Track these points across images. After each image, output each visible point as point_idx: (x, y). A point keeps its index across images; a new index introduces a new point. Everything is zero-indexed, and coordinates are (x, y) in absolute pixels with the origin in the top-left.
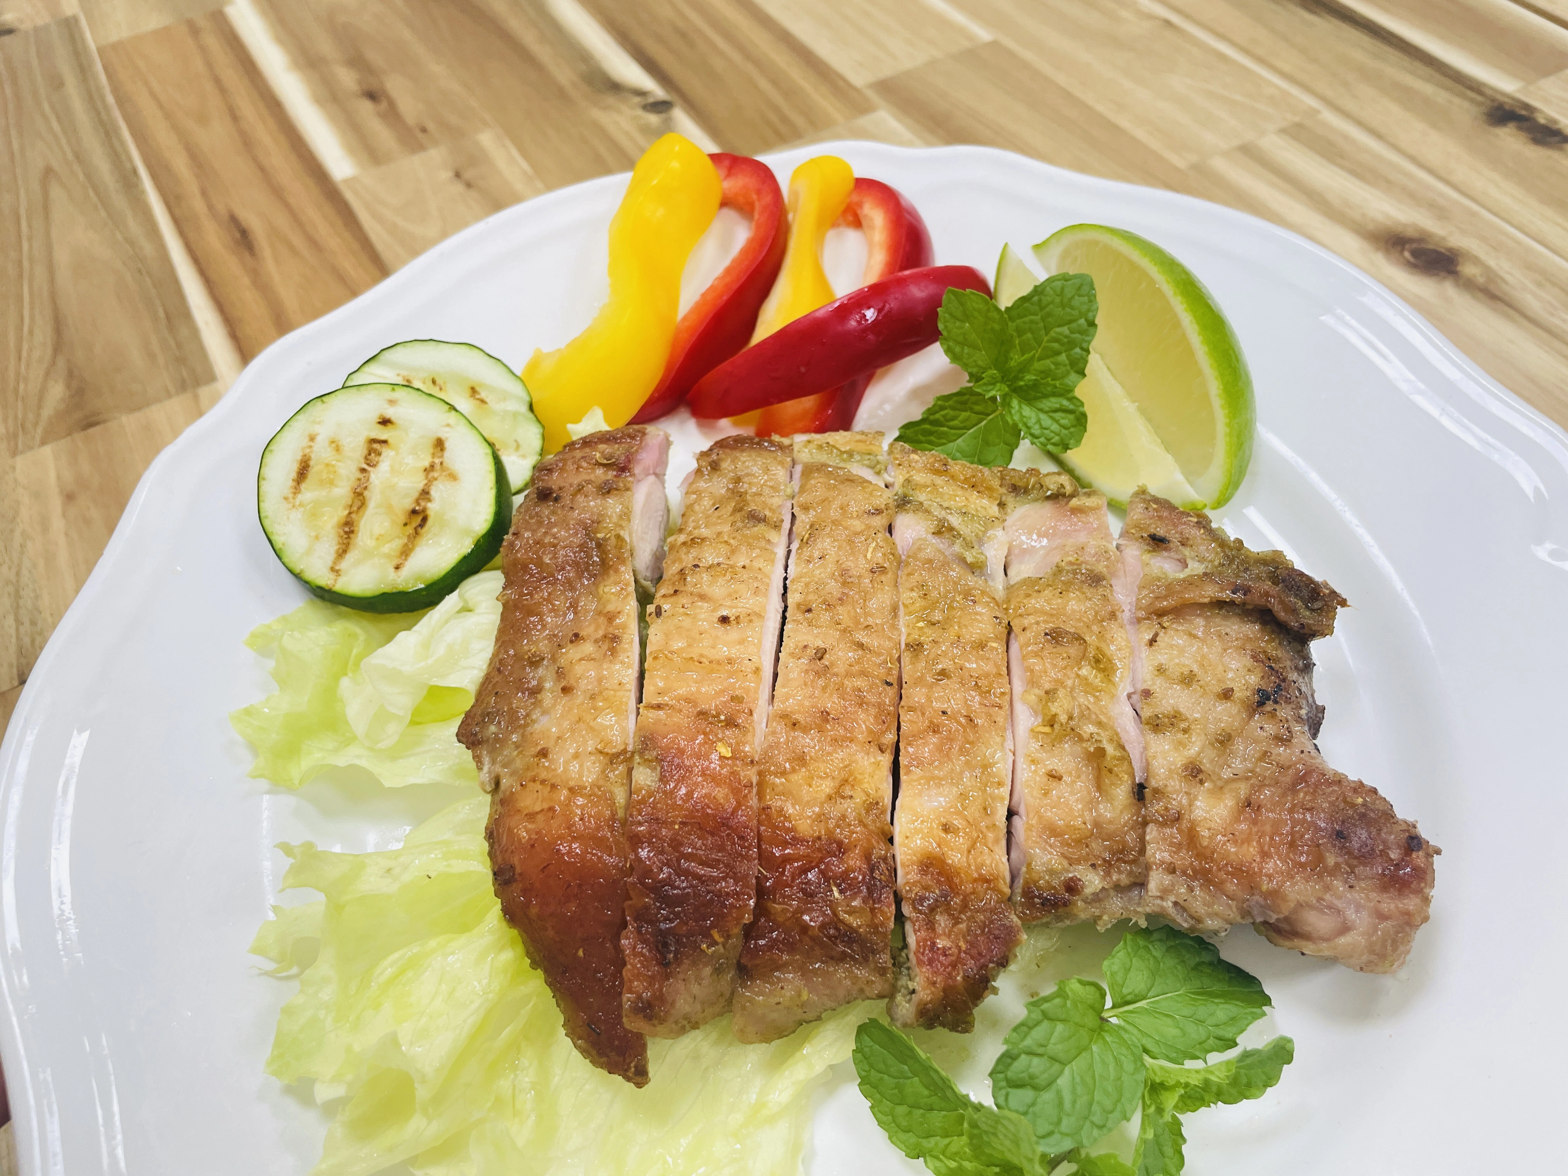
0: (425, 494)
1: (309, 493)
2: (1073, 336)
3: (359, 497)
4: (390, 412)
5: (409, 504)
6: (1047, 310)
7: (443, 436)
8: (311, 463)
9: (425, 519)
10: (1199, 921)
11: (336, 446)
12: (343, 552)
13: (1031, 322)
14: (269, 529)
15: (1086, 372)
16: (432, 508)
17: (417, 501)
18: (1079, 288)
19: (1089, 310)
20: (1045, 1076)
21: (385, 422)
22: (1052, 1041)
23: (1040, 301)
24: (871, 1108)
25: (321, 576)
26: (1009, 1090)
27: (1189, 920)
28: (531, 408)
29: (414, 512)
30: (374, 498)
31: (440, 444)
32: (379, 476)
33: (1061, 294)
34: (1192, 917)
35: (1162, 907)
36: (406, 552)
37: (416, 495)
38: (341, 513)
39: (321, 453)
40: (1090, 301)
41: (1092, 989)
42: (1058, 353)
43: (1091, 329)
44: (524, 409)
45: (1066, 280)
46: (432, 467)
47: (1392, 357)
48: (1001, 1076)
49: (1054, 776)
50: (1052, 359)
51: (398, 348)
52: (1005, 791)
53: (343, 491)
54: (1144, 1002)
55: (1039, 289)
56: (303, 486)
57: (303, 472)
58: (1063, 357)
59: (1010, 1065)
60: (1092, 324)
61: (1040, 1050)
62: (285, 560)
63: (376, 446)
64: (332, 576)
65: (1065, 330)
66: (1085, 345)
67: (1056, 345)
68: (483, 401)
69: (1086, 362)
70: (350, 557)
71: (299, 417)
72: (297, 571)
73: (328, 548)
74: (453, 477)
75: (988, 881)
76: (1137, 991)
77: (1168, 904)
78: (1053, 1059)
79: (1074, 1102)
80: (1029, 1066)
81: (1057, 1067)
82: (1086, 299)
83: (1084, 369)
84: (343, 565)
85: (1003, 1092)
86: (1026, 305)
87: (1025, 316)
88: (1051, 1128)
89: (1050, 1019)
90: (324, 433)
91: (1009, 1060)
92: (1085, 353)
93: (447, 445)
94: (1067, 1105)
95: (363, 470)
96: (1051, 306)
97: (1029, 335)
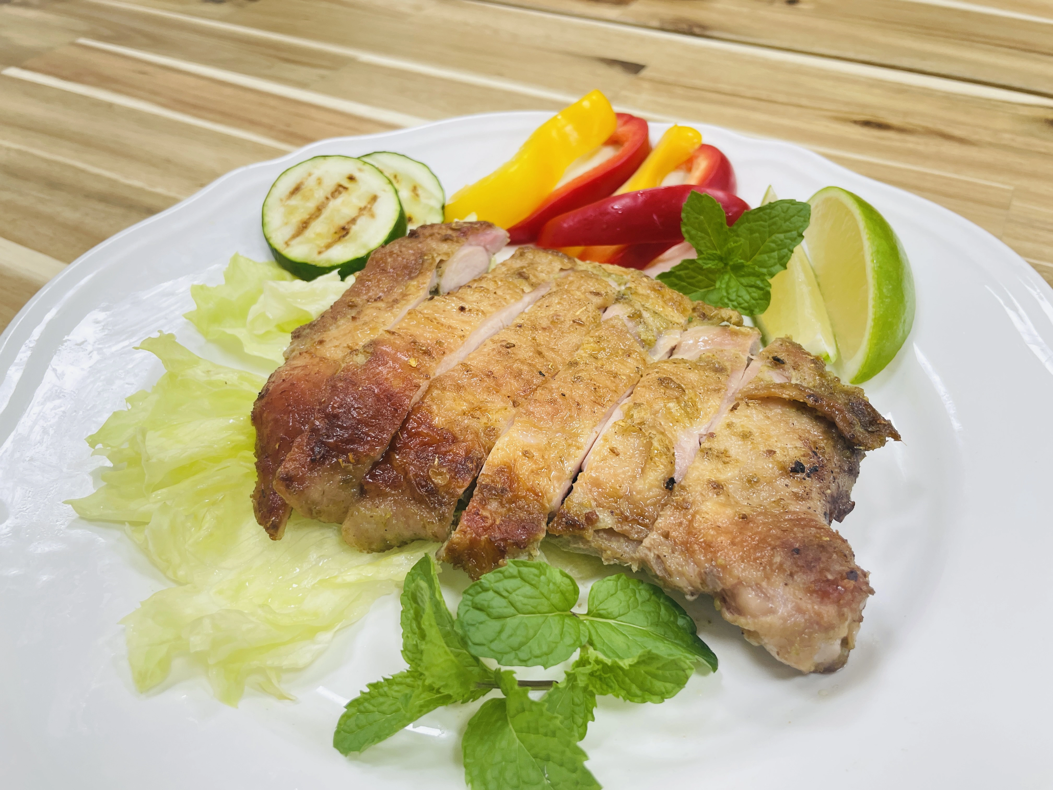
0: (353, 221)
1: (295, 201)
2: (786, 241)
3: (319, 210)
4: (357, 174)
5: (342, 223)
6: (774, 220)
7: (379, 193)
8: (303, 187)
9: (347, 233)
10: (670, 575)
11: (320, 181)
12: (295, 236)
13: (761, 226)
14: (265, 212)
15: (788, 265)
16: (354, 229)
17: (348, 223)
18: (799, 212)
19: (801, 226)
20: (500, 610)
21: (351, 178)
22: (517, 592)
23: (770, 213)
24: (402, 612)
25: (279, 244)
26: (472, 609)
27: (663, 572)
28: (443, 207)
29: (344, 229)
30: (326, 213)
31: (374, 199)
32: (334, 204)
33: (785, 212)
34: (665, 569)
35: (646, 555)
36: (328, 246)
37: (348, 219)
38: (305, 216)
39: (311, 183)
40: (805, 221)
41: (567, 581)
42: (773, 250)
43: (799, 239)
44: (438, 206)
45: (793, 204)
46: (365, 208)
47: (1026, 319)
48: (469, 597)
49: (613, 451)
50: (768, 254)
51: (385, 155)
52: (581, 453)
53: (311, 205)
54: (613, 621)
55: (772, 205)
56: (294, 197)
57: (296, 190)
58: (775, 254)
59: (479, 593)
60: (801, 236)
61: (505, 594)
62: (265, 229)
63: (341, 189)
64: (285, 246)
65: (782, 236)
66: (791, 248)
67: (773, 245)
68: (417, 195)
69: (789, 258)
70: (299, 239)
71: (309, 162)
72: (268, 236)
73: (289, 231)
74: (373, 216)
75: (537, 495)
76: (609, 610)
77: (651, 556)
78: (512, 604)
79: (511, 636)
80: (492, 599)
81: (512, 610)
82: (802, 219)
83: (786, 263)
84: (294, 242)
85: (467, 608)
86: (761, 213)
87: (758, 221)
88: (484, 641)
89: (523, 579)
90: (317, 173)
91: (480, 590)
92: (790, 253)
93: (379, 200)
94: (504, 636)
95: (327, 198)
96: (777, 218)
97: (757, 235)
